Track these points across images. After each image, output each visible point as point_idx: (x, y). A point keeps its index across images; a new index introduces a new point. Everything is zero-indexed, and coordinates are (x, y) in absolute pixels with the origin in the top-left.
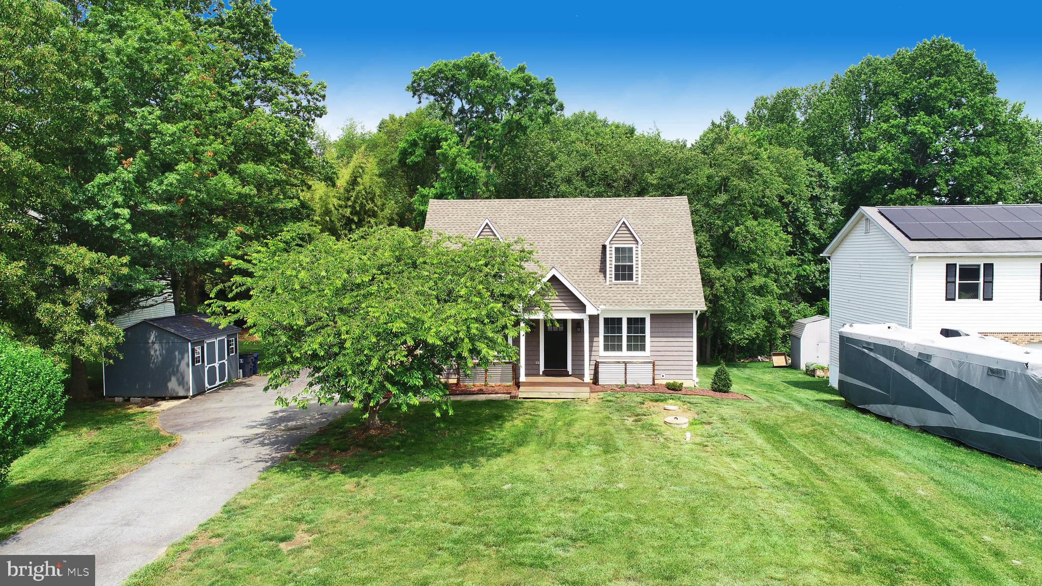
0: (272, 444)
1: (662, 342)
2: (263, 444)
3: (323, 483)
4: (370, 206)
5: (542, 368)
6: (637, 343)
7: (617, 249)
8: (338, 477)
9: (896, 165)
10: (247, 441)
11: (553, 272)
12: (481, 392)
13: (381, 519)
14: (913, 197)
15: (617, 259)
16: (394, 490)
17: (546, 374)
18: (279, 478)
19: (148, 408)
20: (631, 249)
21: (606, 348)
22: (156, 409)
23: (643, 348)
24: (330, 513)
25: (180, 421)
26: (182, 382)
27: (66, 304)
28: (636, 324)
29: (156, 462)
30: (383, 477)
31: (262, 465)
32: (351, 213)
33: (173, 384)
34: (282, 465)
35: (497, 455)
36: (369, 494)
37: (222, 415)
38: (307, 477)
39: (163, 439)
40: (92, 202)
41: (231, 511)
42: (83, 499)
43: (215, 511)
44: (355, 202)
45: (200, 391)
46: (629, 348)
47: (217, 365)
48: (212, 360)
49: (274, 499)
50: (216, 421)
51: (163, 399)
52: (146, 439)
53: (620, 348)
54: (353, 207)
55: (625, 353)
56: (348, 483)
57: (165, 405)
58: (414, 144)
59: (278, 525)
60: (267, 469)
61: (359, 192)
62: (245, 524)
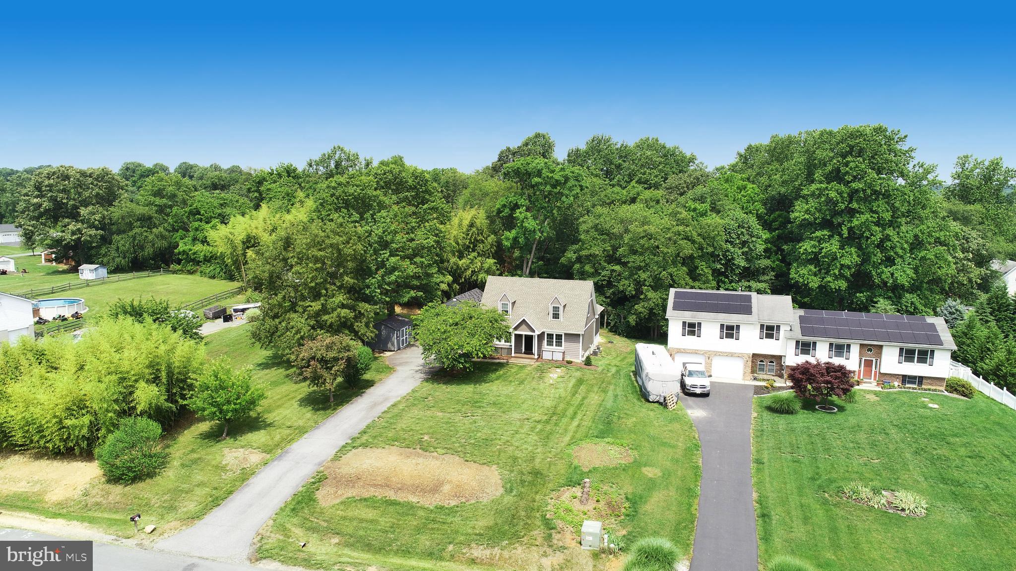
0: (424, 373)
1: (568, 344)
2: (421, 373)
3: (437, 386)
4: (480, 237)
5: (523, 350)
6: (559, 344)
7: (554, 307)
8: (441, 385)
9: (817, 215)
10: (417, 371)
11: (524, 318)
12: (498, 358)
13: (449, 396)
14: (826, 237)
15: (553, 311)
16: (454, 390)
17: (525, 353)
18: (426, 384)
19: (382, 354)
20: (559, 307)
21: (548, 345)
22: (385, 355)
23: (561, 346)
24: (437, 394)
25: (394, 362)
26: (393, 344)
27: (361, 322)
28: (559, 337)
29: (391, 376)
30: (453, 386)
31: (421, 380)
32: (469, 243)
33: (389, 345)
34: (427, 380)
35: (488, 383)
36: (448, 390)
37: (408, 360)
38: (433, 384)
39: (391, 368)
40: (368, 287)
41: (413, 391)
42: (376, 385)
43: (410, 391)
44: (471, 237)
45: (399, 349)
46: (556, 345)
47: (404, 338)
48: (403, 336)
49: (424, 389)
50: (407, 363)
51: (386, 351)
52: (385, 368)
53: (553, 345)
54: (470, 240)
55: (554, 347)
56: (444, 387)
57: (388, 354)
58: (504, 206)
59: (425, 395)
60: (422, 381)
61: (474, 232)
62: (417, 394)
